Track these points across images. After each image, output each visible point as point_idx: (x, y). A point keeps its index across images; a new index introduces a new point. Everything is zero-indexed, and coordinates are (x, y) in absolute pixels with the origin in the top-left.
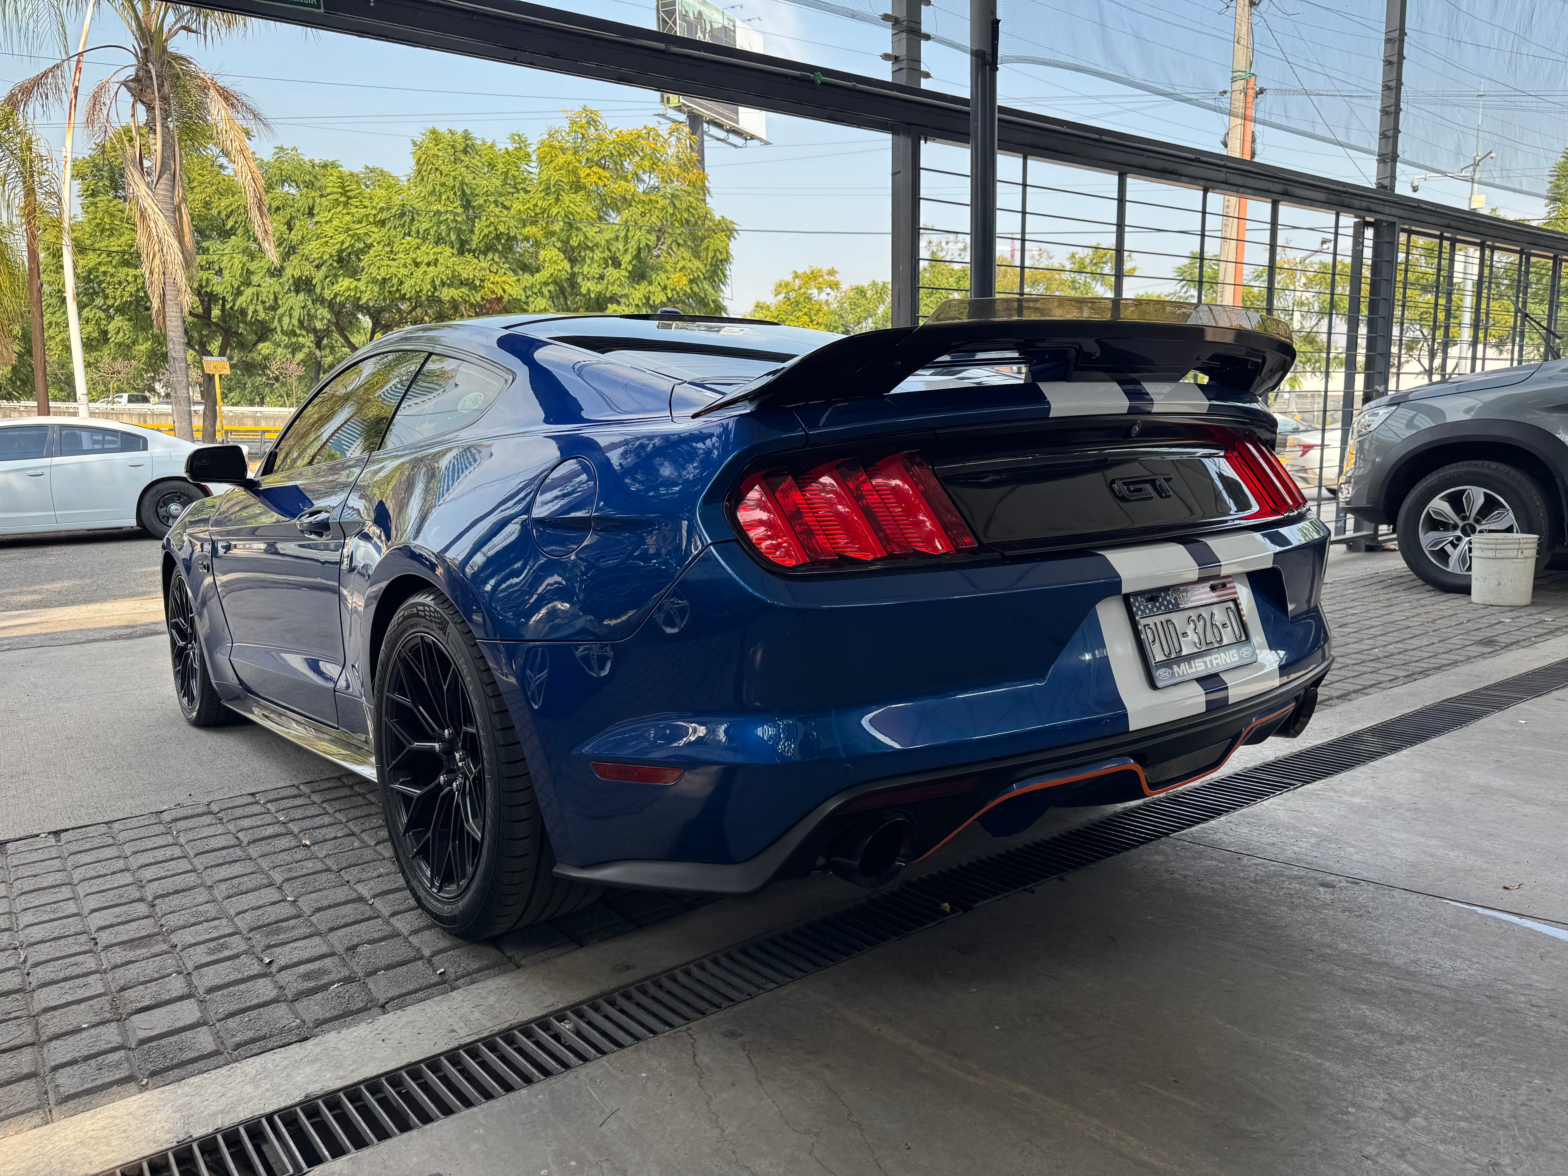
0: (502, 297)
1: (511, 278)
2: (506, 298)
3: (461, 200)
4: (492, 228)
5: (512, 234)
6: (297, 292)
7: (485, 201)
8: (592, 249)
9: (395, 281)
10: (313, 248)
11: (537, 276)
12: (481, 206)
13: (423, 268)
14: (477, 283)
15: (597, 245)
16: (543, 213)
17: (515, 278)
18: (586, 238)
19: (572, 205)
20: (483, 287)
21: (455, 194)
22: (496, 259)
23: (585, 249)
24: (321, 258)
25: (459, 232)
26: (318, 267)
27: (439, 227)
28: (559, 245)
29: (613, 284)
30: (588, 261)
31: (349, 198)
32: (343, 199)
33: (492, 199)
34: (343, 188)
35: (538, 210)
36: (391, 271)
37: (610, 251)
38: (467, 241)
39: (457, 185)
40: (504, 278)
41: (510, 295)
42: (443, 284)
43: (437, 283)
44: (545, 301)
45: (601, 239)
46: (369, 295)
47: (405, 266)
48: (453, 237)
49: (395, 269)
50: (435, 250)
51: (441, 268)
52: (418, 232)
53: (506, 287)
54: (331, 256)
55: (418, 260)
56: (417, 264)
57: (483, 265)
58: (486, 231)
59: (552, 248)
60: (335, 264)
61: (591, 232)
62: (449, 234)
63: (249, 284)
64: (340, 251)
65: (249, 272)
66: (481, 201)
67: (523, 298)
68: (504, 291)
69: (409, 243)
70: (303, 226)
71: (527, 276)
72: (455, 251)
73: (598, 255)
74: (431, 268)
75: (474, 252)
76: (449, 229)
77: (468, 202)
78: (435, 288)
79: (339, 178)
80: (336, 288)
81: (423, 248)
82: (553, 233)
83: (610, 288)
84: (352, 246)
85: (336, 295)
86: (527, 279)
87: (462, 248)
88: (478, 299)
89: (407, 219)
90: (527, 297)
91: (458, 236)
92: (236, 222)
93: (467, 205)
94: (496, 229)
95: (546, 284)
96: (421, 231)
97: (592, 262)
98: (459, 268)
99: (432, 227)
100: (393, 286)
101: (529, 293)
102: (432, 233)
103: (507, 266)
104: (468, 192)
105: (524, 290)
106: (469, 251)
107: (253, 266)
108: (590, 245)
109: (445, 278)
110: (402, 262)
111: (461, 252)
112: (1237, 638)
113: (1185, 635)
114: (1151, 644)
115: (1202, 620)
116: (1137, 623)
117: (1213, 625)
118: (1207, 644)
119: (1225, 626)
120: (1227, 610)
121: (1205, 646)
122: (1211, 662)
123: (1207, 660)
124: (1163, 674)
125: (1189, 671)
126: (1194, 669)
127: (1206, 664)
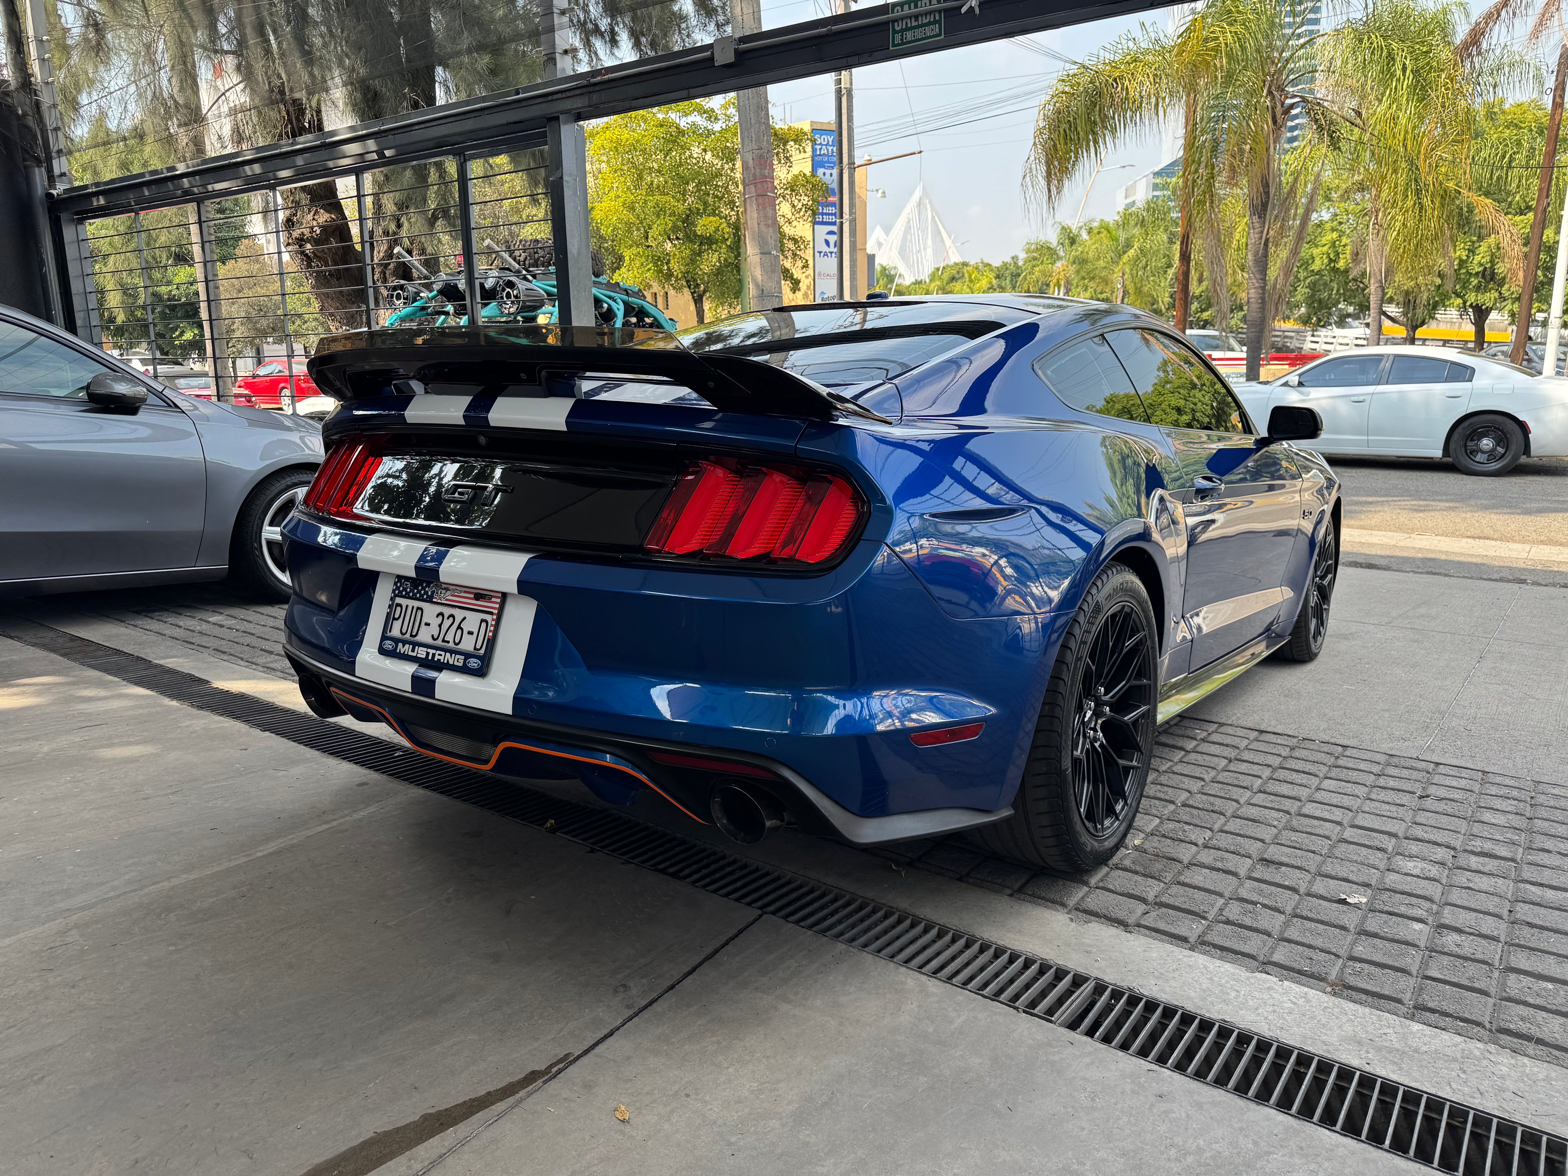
112: (475, 649)
113: (427, 624)
114: (394, 619)
115: (451, 619)
116: (392, 599)
117: (459, 627)
118: (444, 641)
119: (471, 633)
120: (482, 621)
121: (439, 642)
122: (434, 655)
123: (431, 651)
124: (389, 645)
125: (410, 653)
126: (414, 654)
127: (428, 654)
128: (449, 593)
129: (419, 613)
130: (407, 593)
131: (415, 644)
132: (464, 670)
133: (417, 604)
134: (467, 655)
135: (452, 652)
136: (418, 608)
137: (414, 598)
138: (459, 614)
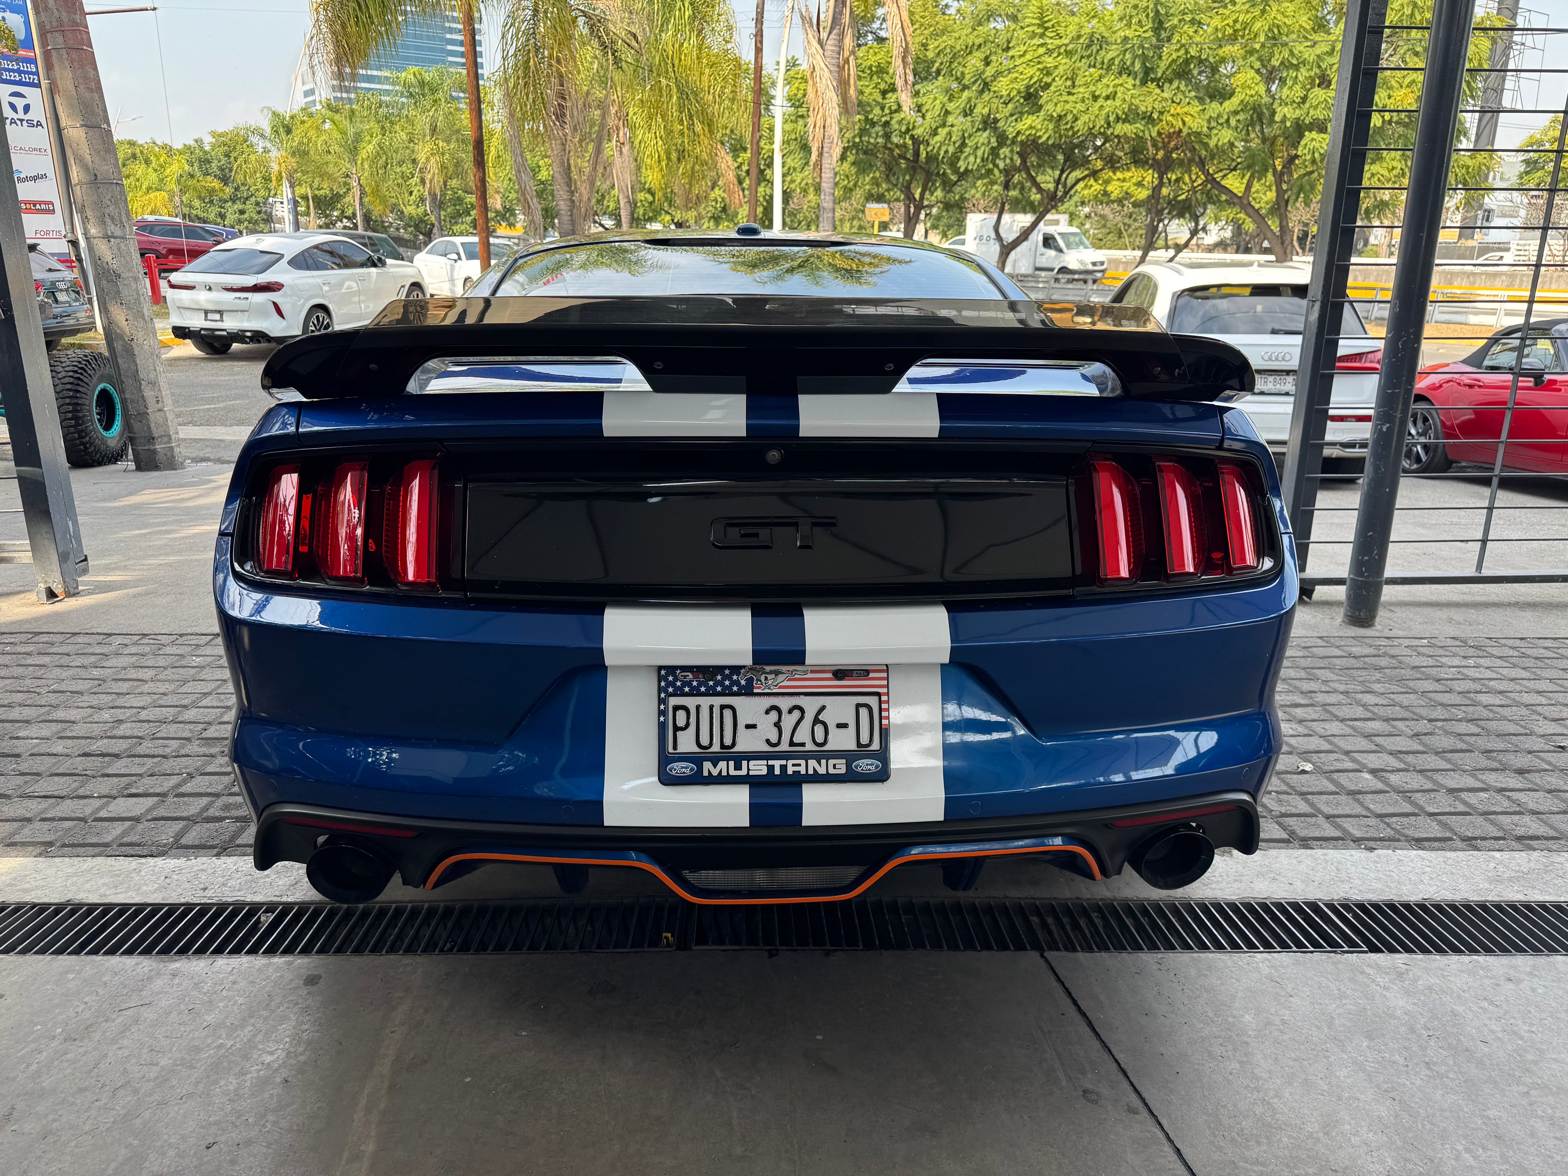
0: (1180, 131)
1: (1195, 108)
2: (1185, 131)
3: (1153, 22)
4: (1182, 51)
5: (1203, 57)
6: (985, 130)
7: (1180, 21)
8: (1296, 68)
9: (1070, 117)
10: (1003, 86)
11: (1227, 104)
12: (1175, 27)
13: (1101, 102)
14: (1155, 116)
15: (1304, 63)
16: (1245, 29)
17: (1200, 108)
18: (1292, 53)
19: (1279, 17)
20: (1161, 120)
21: (1147, 16)
22: (1182, 88)
23: (1287, 68)
24: (1009, 95)
25: (1144, 58)
26: (1006, 104)
27: (1124, 55)
28: (1257, 65)
29: (1316, 108)
30: (1289, 83)
31: (1047, 29)
32: (1040, 31)
33: (1188, 18)
34: (1040, 19)
35: (1238, 26)
36: (1067, 107)
37: (1319, 67)
38: (1152, 69)
39: (1151, 6)
40: (1185, 110)
41: (1190, 128)
42: (1118, 119)
43: (1111, 119)
44: (1230, 132)
45: (1310, 55)
46: (1045, 133)
47: (1083, 101)
48: (1138, 66)
49: (1072, 105)
50: (1117, 82)
51: (1118, 103)
52: (1103, 63)
53: (1188, 119)
54: (1019, 92)
55: (1097, 94)
56: (1095, 98)
57: (1165, 95)
58: (1174, 56)
59: (1248, 70)
60: (1022, 100)
61: (1299, 48)
62: (1133, 63)
63: (944, 125)
64: (1028, 87)
65: (947, 113)
66: (1176, 21)
67: (1205, 129)
68: (1184, 123)
69: (1091, 76)
70: (1000, 60)
71: (1215, 105)
72: (1138, 82)
73: (1303, 74)
74: (1109, 102)
75: (1159, 80)
76: (1135, 57)
77: (1161, 23)
78: (1109, 124)
79: (1039, 8)
80: (1020, 126)
81: (1105, 81)
82: (1251, 52)
83: (1312, 112)
84: (1041, 80)
85: (1018, 133)
86: (1214, 108)
87: (1147, 76)
88: (1154, 134)
89: (1094, 48)
90: (1209, 128)
91: (1143, 64)
92: (941, 64)
93: (1159, 26)
94: (1187, 52)
95: (1236, 113)
96: (1106, 61)
97: (1295, 83)
98: (1136, 102)
99: (1118, 56)
100: (1067, 123)
101: (1213, 124)
102: (1116, 63)
103: (1193, 94)
104: (1162, 11)
105: (1209, 121)
106: (1153, 81)
107: (951, 107)
108: (1295, 62)
109: (1120, 113)
110: (1080, 96)
111: (1144, 82)
112: (859, 744)
113: (752, 726)
114: (676, 729)
115: (797, 714)
116: (661, 701)
117: (816, 721)
118: (792, 744)
119: (842, 726)
120: (858, 706)
121: (784, 747)
122: (784, 768)
123: (777, 764)
124: (680, 768)
125: (733, 772)
126: (744, 772)
127: (771, 768)
128: (781, 677)
129: (728, 713)
130: (692, 688)
131: (739, 759)
132: (851, 777)
133: (718, 701)
134: (849, 756)
135: (818, 757)
136: (723, 707)
137: (711, 693)
138: (811, 705)
